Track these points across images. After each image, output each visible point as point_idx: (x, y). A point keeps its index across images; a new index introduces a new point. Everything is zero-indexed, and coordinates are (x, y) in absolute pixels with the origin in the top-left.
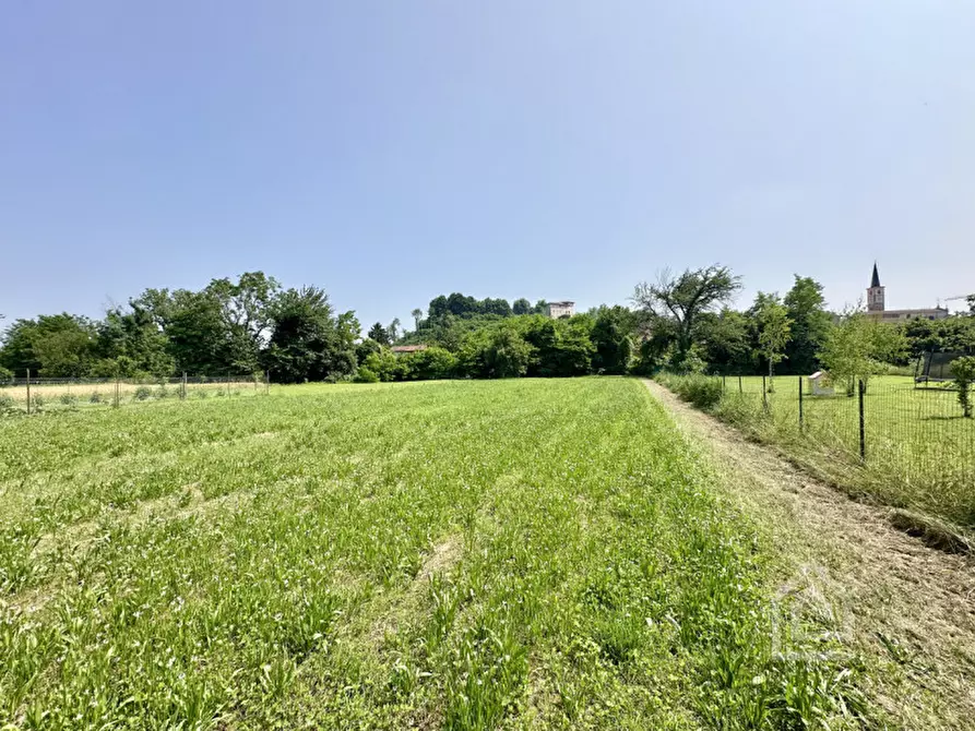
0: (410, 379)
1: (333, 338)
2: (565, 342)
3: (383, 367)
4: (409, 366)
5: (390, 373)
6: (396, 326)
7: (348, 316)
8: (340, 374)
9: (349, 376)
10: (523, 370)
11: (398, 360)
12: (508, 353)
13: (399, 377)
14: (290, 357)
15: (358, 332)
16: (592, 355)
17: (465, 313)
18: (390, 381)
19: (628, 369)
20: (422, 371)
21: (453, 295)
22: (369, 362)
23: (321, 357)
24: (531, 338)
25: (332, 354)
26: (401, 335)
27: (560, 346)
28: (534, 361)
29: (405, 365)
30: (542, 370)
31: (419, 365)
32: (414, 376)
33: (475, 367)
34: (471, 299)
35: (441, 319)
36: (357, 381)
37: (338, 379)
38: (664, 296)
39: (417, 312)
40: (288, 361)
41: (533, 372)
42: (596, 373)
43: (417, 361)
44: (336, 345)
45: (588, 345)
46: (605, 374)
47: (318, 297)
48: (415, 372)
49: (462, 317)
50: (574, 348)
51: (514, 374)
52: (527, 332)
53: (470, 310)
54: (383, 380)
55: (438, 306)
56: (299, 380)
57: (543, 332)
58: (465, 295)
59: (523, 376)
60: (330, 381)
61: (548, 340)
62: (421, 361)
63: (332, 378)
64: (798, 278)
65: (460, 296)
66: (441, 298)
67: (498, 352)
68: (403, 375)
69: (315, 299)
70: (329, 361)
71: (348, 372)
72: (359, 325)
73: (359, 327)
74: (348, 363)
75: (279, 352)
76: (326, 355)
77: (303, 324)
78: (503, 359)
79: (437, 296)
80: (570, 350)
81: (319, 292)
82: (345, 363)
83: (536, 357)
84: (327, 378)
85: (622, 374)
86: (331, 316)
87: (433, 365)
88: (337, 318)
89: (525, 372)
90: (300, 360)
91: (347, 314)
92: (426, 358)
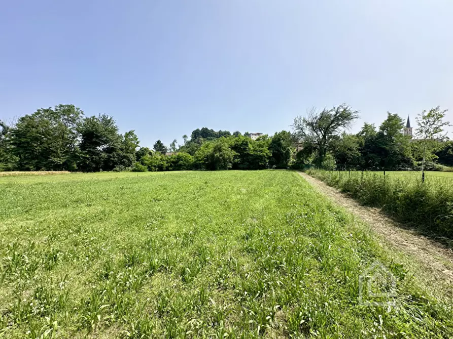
0: (167, 169)
1: (119, 146)
2: (254, 150)
3: (151, 163)
4: (168, 162)
5: (155, 166)
6: (175, 143)
7: (131, 133)
8: (122, 167)
9: (130, 168)
10: (230, 165)
11: (161, 159)
12: (221, 156)
13: (161, 168)
14: (88, 156)
15: (138, 143)
16: (269, 158)
17: (209, 138)
18: (155, 171)
19: (289, 166)
20: (175, 166)
21: (203, 129)
22: (143, 160)
23: (110, 157)
24: (235, 148)
25: (118, 155)
26: (178, 148)
27: (252, 153)
28: (236, 160)
29: (165, 162)
30: (241, 166)
31: (173, 162)
32: (171, 169)
33: (203, 163)
34: (212, 130)
35: (197, 140)
36: (134, 171)
37: (122, 170)
38: (311, 124)
39: (185, 136)
40: (87, 158)
41: (236, 167)
42: (271, 168)
43: (172, 160)
44: (121, 150)
45: (267, 152)
46: (276, 168)
47: (109, 121)
48: (171, 166)
49: (208, 139)
50: (259, 153)
51: (224, 168)
52: (233, 144)
53: (212, 136)
54: (150, 170)
55: (196, 134)
56: (96, 170)
57: (242, 144)
58: (209, 129)
59: (230, 169)
60: (116, 171)
61: (245, 149)
62: (174, 160)
63: (117, 169)
64: (389, 114)
65: (206, 129)
66: (198, 130)
68: (163, 168)
69: (107, 122)
70: (116, 159)
71: (129, 166)
72: (137, 139)
73: (138, 140)
74: (129, 160)
75: (80, 153)
76: (114, 155)
77: (97, 137)
78: (218, 160)
79: (196, 129)
80: (257, 155)
81: (109, 119)
82: (126, 161)
83: (237, 159)
84: (114, 169)
85: (286, 168)
86: (119, 133)
87: (181, 162)
88: (124, 134)
89: (231, 167)
90: (96, 158)
91: (129, 132)
92: (177, 158)
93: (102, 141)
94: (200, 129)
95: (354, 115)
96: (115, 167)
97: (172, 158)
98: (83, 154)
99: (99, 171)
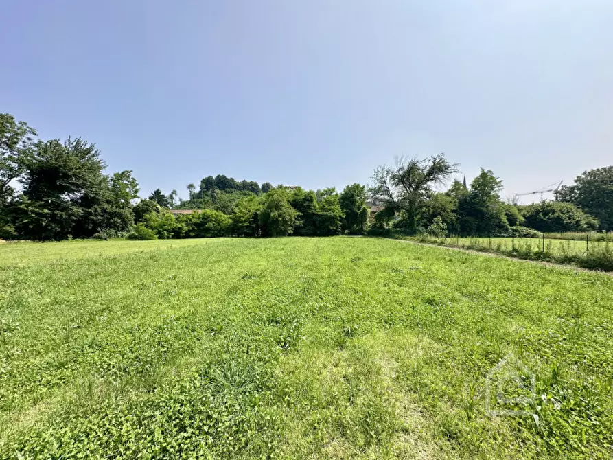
0: (187, 236)
1: (105, 195)
2: (322, 209)
3: (162, 226)
4: (187, 225)
5: (168, 231)
6: (174, 196)
7: (124, 175)
8: (113, 231)
9: (124, 233)
10: (290, 230)
11: (177, 219)
12: (280, 215)
13: (177, 234)
14: (46, 211)
15: (136, 191)
16: (342, 219)
17: (228, 190)
18: (168, 238)
19: (365, 231)
20: (199, 230)
21: (219, 176)
22: (146, 220)
23: (90, 214)
24: (295, 204)
25: (104, 210)
26: (178, 203)
27: (320, 212)
28: (298, 223)
29: (184, 224)
30: (303, 231)
31: (196, 224)
32: (192, 234)
33: (247, 226)
34: (232, 180)
35: (210, 192)
36: (132, 238)
37: (110, 236)
38: (394, 177)
39: (191, 186)
40: (45, 216)
41: (298, 232)
42: (343, 233)
43: (194, 220)
44: (108, 202)
45: (338, 212)
46: (349, 234)
47: (89, 151)
48: (193, 230)
49: (226, 192)
50: (329, 213)
51: (282, 233)
52: (292, 199)
53: (232, 187)
54: (161, 237)
55: (208, 183)
56: (60, 237)
57: (305, 200)
58: (228, 177)
59: (290, 235)
60: (100, 238)
61: (309, 207)
62: (198, 221)
63: (102, 234)
64: (483, 170)
65: (224, 177)
66: (210, 178)
67: (272, 214)
68: (181, 233)
69: (83, 153)
70: (100, 218)
71: (122, 229)
72: (137, 185)
73: (138, 187)
74: (123, 220)
75: (30, 205)
76: (96, 211)
77: (66, 176)
78: (275, 221)
79: (207, 176)
80: (327, 215)
81: (88, 146)
82: (119, 221)
83: (299, 220)
84: (97, 234)
85: (362, 234)
86: (103, 173)
87: (210, 224)
88: (111, 175)
89: (292, 232)
90: (61, 215)
91: (123, 173)
92: (203, 218)
93: (75, 184)
94: (214, 178)
95: (453, 167)
96: (98, 232)
97: (193, 217)
98: (36, 207)
99: (67, 239)
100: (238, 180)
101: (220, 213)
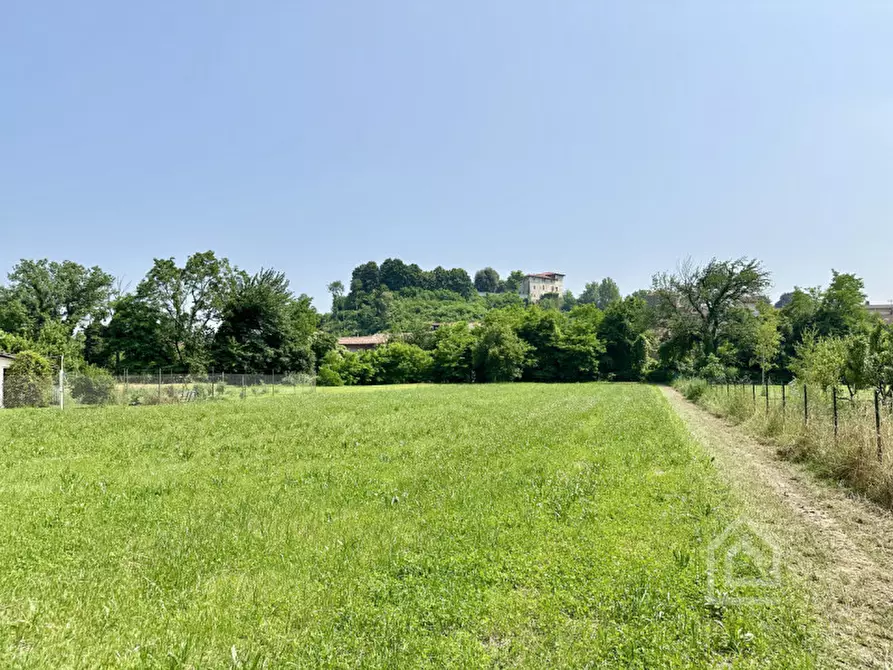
2: (567, 340)
3: (346, 367)
4: (374, 365)
5: (354, 375)
10: (518, 372)
12: (502, 352)
13: (363, 379)
14: (249, 354)
16: (600, 356)
19: (643, 375)
20: (389, 373)
21: (387, 262)
22: (330, 361)
24: (525, 334)
27: (562, 346)
28: (530, 362)
29: (369, 365)
30: (539, 374)
33: (456, 368)
34: (415, 268)
35: (373, 296)
41: (529, 376)
42: (604, 378)
43: (382, 360)
45: (595, 344)
46: (615, 379)
49: (402, 294)
50: (579, 347)
51: (506, 378)
52: (520, 326)
53: (414, 284)
55: (366, 277)
57: (540, 328)
58: (407, 263)
59: (517, 380)
61: (547, 337)
65: (399, 263)
66: (371, 265)
67: (491, 351)
78: (495, 360)
80: (574, 351)
83: (532, 358)
85: (637, 380)
87: (403, 365)
89: (520, 376)
94: (379, 265)
98: (241, 350)
100: (427, 268)
101: (417, 349)
